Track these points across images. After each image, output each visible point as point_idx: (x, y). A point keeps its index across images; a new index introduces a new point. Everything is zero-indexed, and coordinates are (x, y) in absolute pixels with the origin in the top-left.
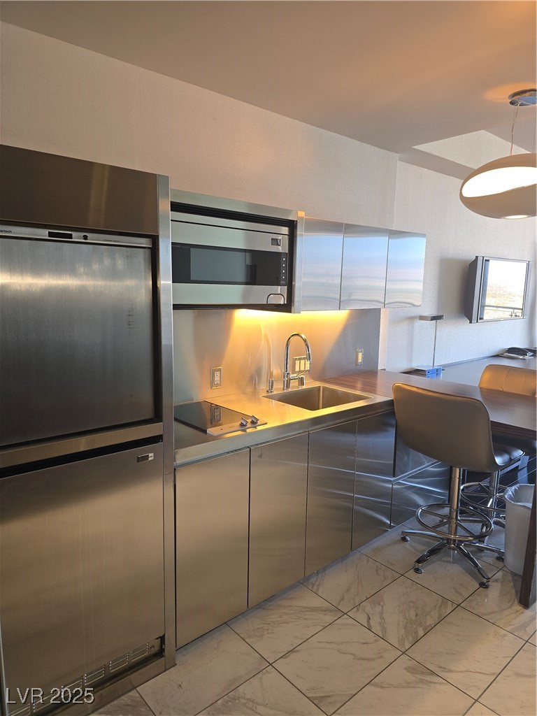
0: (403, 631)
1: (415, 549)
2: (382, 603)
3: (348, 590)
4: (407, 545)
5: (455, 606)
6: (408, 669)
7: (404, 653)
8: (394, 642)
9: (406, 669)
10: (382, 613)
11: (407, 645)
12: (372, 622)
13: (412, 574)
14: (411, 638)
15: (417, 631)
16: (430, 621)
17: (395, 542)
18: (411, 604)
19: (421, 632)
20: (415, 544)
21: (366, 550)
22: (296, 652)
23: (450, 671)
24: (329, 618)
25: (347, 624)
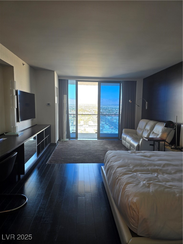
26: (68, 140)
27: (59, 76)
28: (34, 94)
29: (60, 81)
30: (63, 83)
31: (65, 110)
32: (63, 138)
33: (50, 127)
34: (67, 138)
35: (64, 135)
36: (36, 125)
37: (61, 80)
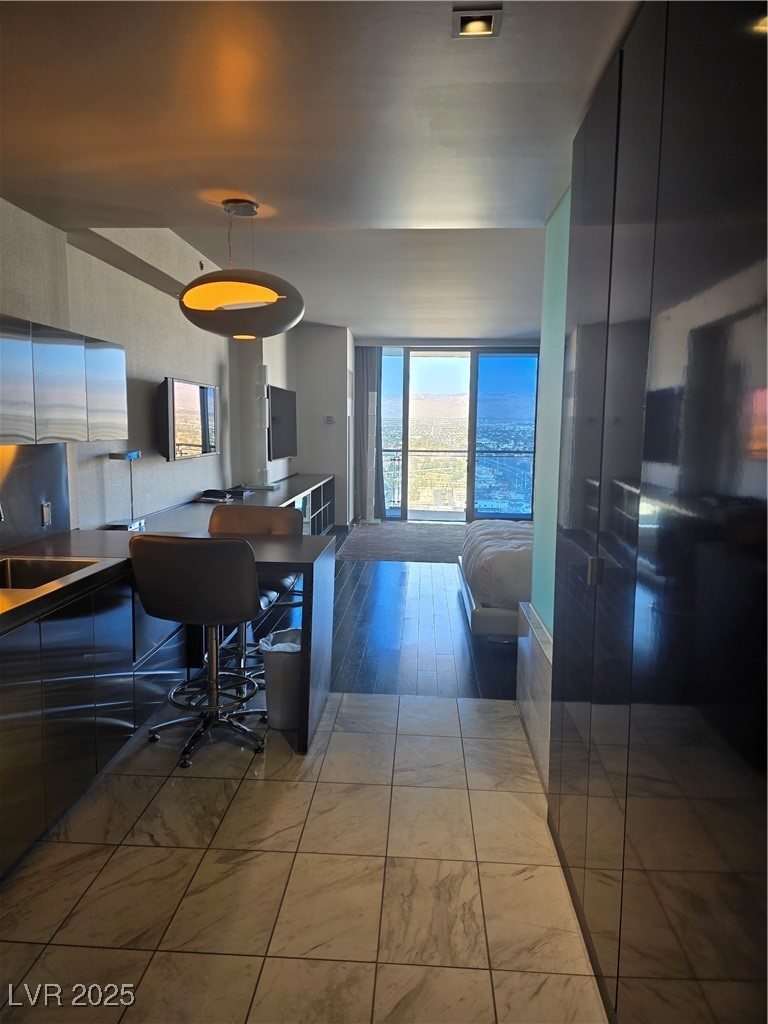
0: (196, 830)
1: (171, 744)
2: (160, 815)
3: (109, 820)
4: (158, 745)
5: (239, 781)
6: (219, 861)
7: (207, 849)
8: (192, 844)
9: (216, 862)
10: (164, 824)
11: (208, 840)
12: (156, 838)
13: (178, 771)
14: (208, 832)
15: (210, 822)
16: (220, 807)
17: (144, 746)
18: (194, 800)
19: (216, 821)
20: (168, 740)
21: (111, 767)
22: (75, 914)
23: (262, 840)
24: (100, 860)
25: (128, 854)
26: (379, 521)
27: (355, 339)
28: (295, 393)
29: (359, 351)
30: (368, 356)
31: (372, 435)
32: (364, 517)
33: (332, 480)
34: (376, 517)
35: (368, 508)
36: (297, 474)
37: (362, 347)
